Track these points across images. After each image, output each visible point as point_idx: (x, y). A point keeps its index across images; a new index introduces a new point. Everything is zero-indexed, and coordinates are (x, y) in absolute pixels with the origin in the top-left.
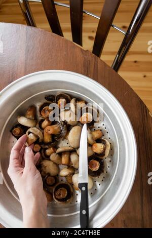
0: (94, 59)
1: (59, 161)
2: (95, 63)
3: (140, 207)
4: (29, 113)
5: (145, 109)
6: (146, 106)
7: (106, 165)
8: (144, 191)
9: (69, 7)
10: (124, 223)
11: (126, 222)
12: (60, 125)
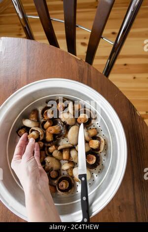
0: (87, 67)
1: (61, 157)
2: (88, 71)
4: (32, 116)
5: (133, 109)
6: (134, 106)
7: (102, 159)
8: (135, 179)
9: (64, 22)
10: (120, 208)
11: (121, 207)
12: (60, 125)
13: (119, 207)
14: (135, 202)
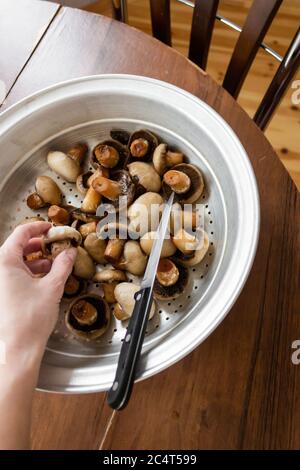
0: (216, 91)
1: (100, 250)
2: (216, 99)
3: (245, 387)
4: (73, 151)
5: (293, 194)
6: (296, 189)
7: (192, 283)
8: (261, 352)
9: (193, 5)
10: (203, 417)
11: (207, 414)
12: (125, 184)
13: (204, 412)
14: (246, 412)
